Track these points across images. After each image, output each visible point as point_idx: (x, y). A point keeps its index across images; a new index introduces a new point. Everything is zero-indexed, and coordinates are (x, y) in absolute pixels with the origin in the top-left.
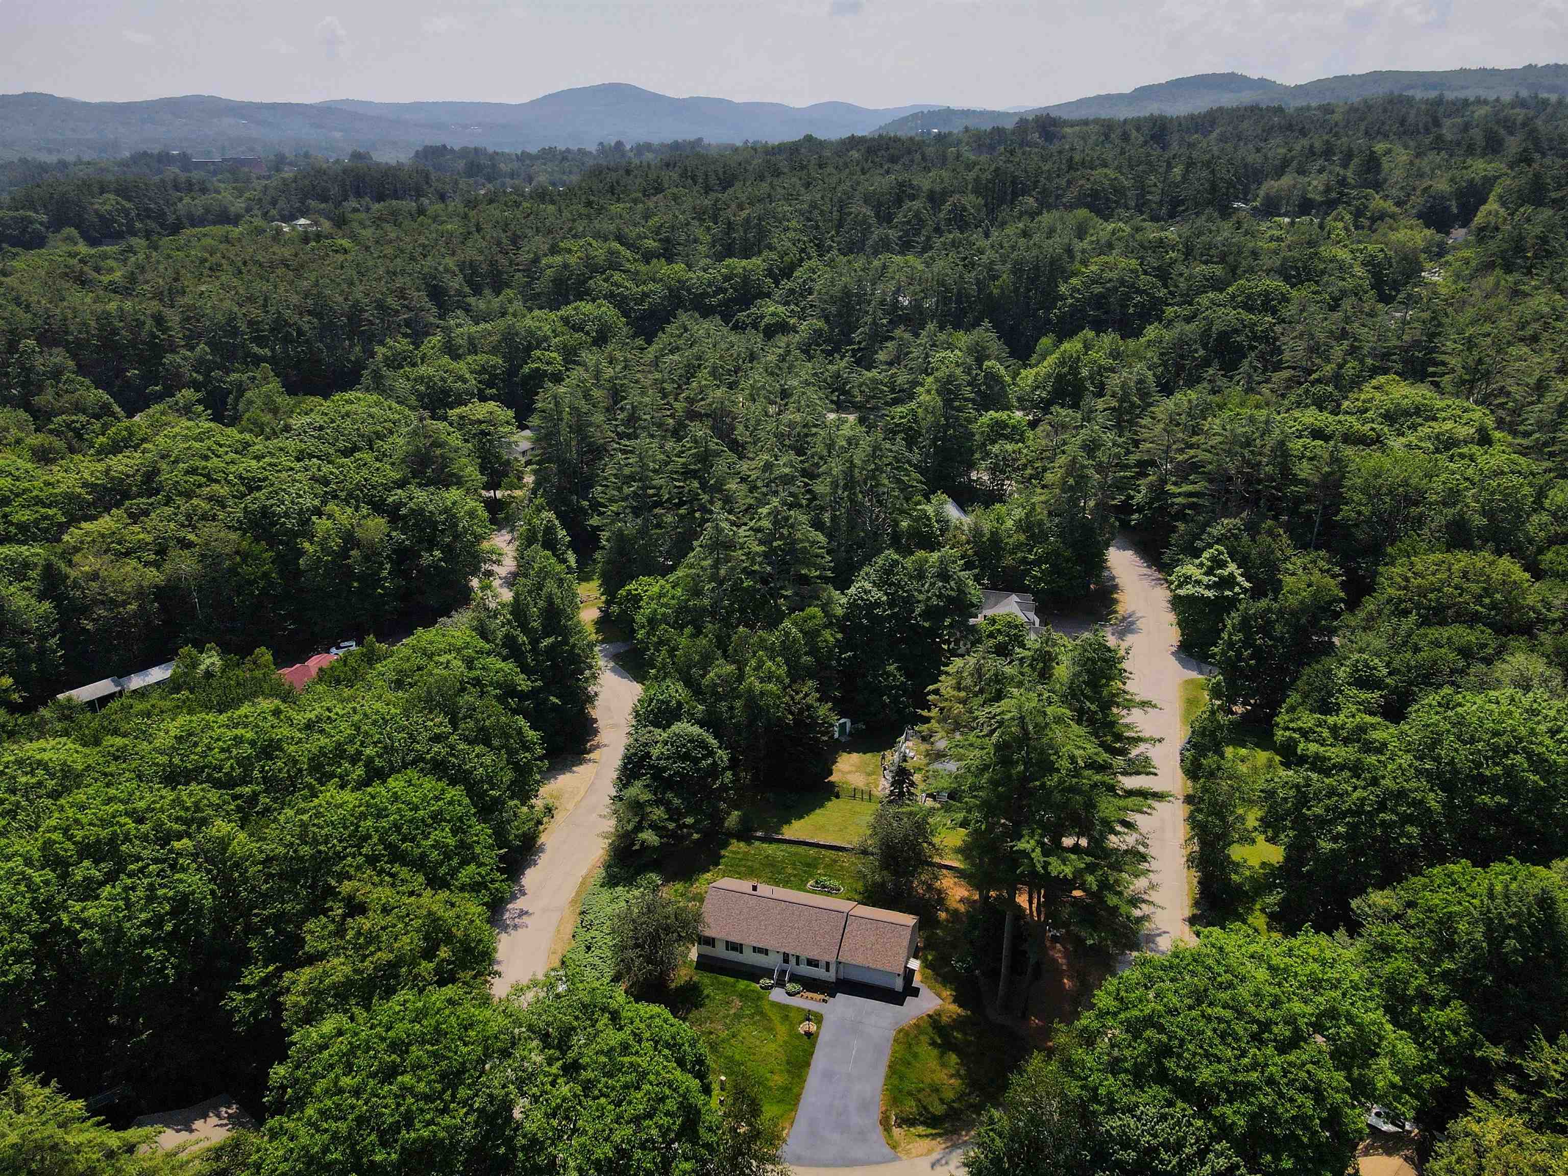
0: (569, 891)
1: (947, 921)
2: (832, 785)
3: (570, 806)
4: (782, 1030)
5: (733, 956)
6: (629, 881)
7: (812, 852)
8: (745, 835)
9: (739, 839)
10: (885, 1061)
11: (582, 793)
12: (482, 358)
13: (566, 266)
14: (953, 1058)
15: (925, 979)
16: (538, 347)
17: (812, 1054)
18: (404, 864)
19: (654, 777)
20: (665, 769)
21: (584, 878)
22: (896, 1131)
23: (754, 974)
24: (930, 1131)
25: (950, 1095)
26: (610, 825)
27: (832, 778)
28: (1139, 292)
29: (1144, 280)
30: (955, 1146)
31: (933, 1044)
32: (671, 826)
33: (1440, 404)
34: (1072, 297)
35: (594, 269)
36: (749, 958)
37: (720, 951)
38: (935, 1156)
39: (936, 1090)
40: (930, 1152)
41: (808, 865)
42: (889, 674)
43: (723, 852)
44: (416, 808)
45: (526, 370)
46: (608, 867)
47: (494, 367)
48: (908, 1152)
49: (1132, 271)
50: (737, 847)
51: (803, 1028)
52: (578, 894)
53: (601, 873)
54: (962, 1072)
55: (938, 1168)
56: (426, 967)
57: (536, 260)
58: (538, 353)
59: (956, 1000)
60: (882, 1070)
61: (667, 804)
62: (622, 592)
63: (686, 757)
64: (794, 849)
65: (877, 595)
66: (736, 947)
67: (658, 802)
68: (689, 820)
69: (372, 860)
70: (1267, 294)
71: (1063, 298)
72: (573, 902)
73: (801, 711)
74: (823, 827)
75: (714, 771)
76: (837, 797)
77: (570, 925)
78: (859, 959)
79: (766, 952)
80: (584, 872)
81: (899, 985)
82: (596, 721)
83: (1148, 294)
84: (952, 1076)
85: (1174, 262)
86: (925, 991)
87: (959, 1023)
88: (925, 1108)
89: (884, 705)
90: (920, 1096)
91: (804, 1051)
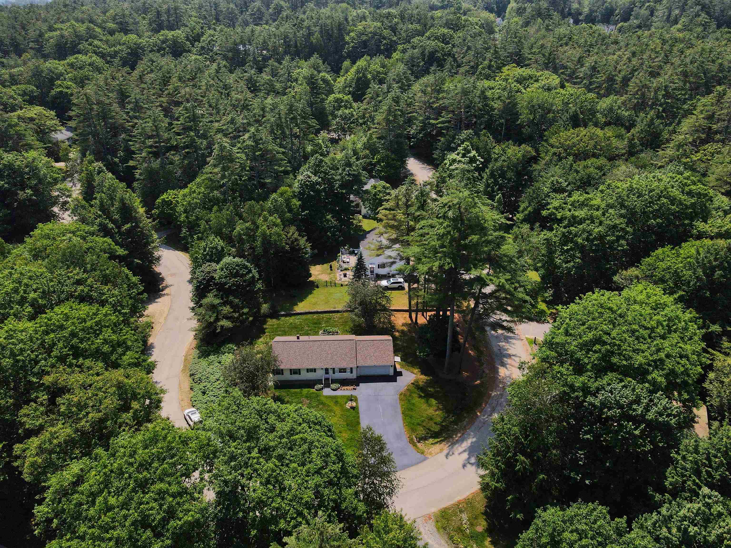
0: (179, 365)
1: (401, 336)
2: (312, 282)
3: (162, 320)
4: (337, 409)
5: (295, 377)
6: (217, 351)
7: (315, 316)
8: (274, 315)
9: (272, 317)
10: (400, 411)
11: (166, 312)
12: (23, 87)
13: (62, 36)
14: (433, 401)
15: (402, 366)
16: (58, 79)
17: (359, 417)
18: (85, 358)
19: (218, 290)
20: (225, 284)
21: (186, 356)
22: (418, 444)
23: (310, 384)
24: (436, 440)
25: (439, 420)
26: (194, 324)
27: (311, 279)
28: (384, 38)
29: (386, 33)
30: (453, 444)
31: (420, 397)
32: (236, 315)
33: (539, 74)
34: (353, 42)
35: (80, 38)
36: (305, 376)
37: (287, 376)
38: (445, 452)
39: (431, 419)
40: (441, 450)
41: (316, 323)
42: (328, 221)
43: (265, 326)
44: (85, 321)
45: (53, 93)
46: (198, 347)
47: (32, 91)
48: (431, 454)
49: (379, 28)
50: (271, 322)
51: (349, 405)
52: (185, 366)
53: (196, 352)
54: (441, 407)
55: (450, 458)
56: (127, 417)
57: (41, 35)
58: (59, 82)
59: (423, 373)
60: (400, 417)
61: (231, 304)
62: (159, 200)
63: (237, 275)
64: (304, 317)
65: (314, 179)
66: (297, 372)
67: (224, 304)
68: (246, 310)
69: (62, 359)
70: (444, 35)
71: (348, 43)
72: (183, 370)
73: (293, 242)
74: (316, 303)
75: (253, 281)
76: (318, 287)
77: (187, 383)
78: (370, 362)
79: (314, 370)
80: (184, 353)
81: (391, 372)
82: (160, 274)
83: (389, 39)
84: (436, 411)
85: (397, 24)
86: (404, 372)
87: (428, 384)
88: (429, 429)
89: (329, 237)
90: (424, 424)
91: (354, 417)
